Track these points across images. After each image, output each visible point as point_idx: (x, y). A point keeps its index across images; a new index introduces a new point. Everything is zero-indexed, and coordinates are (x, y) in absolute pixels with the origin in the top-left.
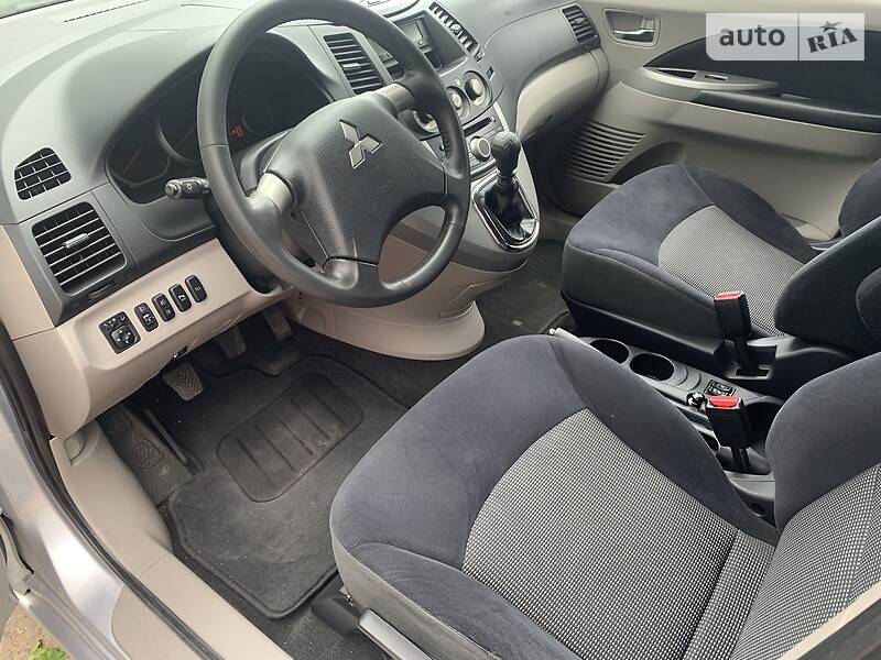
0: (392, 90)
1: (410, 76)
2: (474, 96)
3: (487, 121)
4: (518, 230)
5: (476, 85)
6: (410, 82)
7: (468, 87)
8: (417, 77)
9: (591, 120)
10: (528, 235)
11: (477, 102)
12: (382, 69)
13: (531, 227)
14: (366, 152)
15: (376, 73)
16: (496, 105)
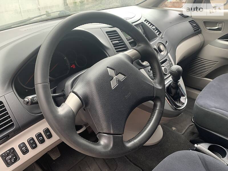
0: (131, 52)
1: (139, 46)
2: (161, 51)
3: (166, 60)
4: (180, 102)
5: (162, 47)
6: (139, 48)
7: (159, 48)
8: (142, 46)
9: (197, 57)
10: (184, 104)
11: (162, 53)
12: (127, 43)
13: (184, 100)
14: (119, 81)
15: (124, 44)
16: (169, 54)
